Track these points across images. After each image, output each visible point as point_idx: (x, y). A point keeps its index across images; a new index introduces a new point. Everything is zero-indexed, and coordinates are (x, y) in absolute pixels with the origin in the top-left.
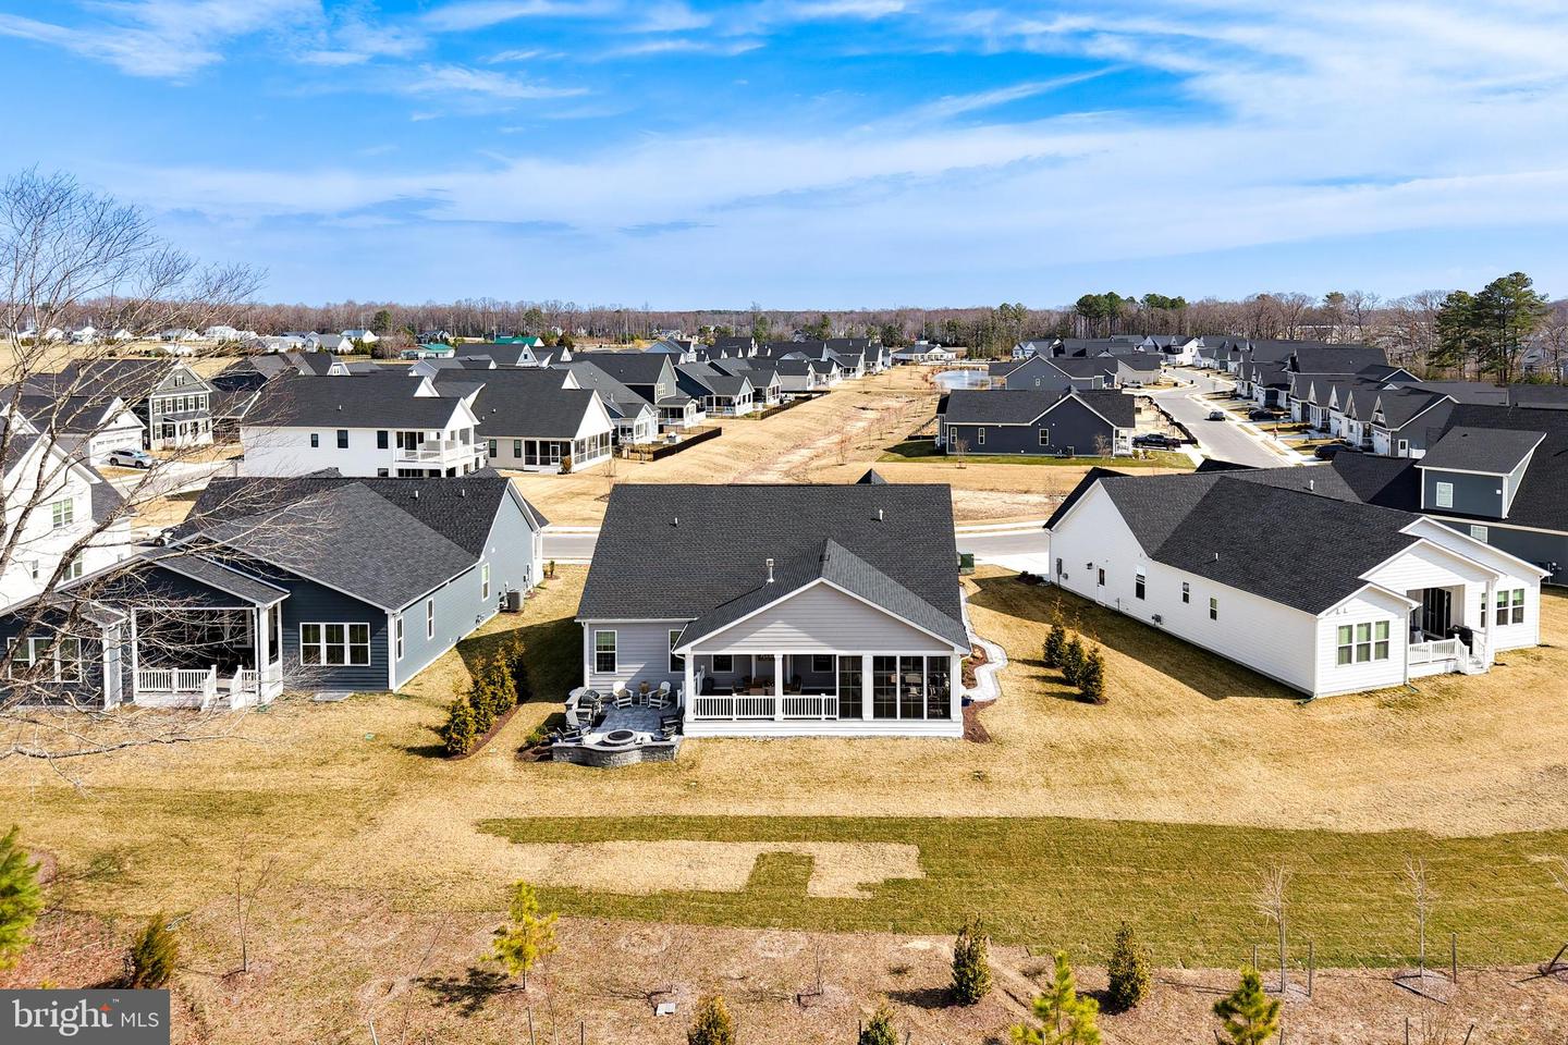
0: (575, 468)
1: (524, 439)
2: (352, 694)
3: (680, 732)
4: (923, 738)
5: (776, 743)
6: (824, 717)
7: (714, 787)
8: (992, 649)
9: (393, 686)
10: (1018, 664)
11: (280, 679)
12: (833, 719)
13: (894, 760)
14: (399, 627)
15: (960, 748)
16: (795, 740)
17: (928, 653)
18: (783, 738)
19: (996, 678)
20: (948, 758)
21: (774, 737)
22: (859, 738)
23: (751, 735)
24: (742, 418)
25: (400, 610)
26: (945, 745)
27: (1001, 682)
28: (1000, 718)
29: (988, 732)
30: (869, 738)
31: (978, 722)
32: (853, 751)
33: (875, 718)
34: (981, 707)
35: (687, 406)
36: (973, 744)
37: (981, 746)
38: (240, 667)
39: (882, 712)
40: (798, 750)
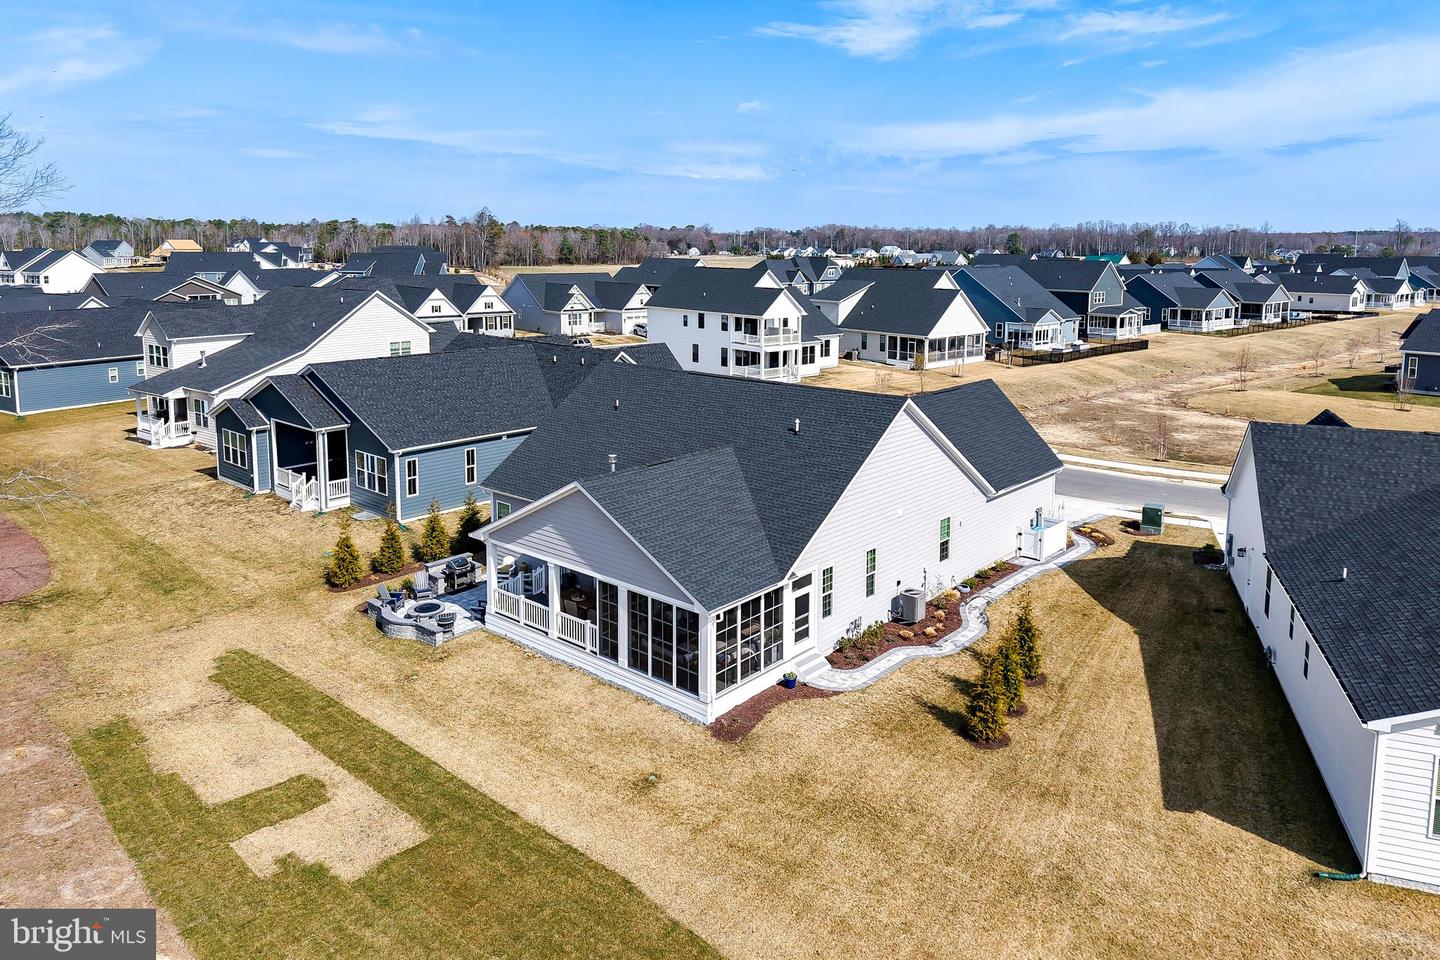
0: (928, 366)
1: (888, 334)
2: (378, 517)
3: (483, 621)
4: (667, 709)
5: (536, 662)
6: (589, 648)
7: (420, 687)
8: (971, 630)
9: (399, 518)
10: (967, 658)
11: (348, 494)
12: (596, 653)
13: (602, 724)
14: (412, 467)
15: (686, 738)
16: (557, 664)
17: (676, 603)
18: (551, 658)
19: (900, 667)
20: (655, 745)
21: (545, 655)
22: (610, 685)
23: (531, 645)
24: (1208, 334)
25: (401, 451)
26: (677, 727)
27: (898, 673)
28: (804, 718)
29: (754, 730)
30: (618, 689)
31: (765, 713)
32: (582, 698)
33: (629, 666)
34: (806, 696)
35: (1121, 316)
36: (709, 738)
37: (715, 745)
38: (314, 477)
39: (637, 662)
40: (541, 677)
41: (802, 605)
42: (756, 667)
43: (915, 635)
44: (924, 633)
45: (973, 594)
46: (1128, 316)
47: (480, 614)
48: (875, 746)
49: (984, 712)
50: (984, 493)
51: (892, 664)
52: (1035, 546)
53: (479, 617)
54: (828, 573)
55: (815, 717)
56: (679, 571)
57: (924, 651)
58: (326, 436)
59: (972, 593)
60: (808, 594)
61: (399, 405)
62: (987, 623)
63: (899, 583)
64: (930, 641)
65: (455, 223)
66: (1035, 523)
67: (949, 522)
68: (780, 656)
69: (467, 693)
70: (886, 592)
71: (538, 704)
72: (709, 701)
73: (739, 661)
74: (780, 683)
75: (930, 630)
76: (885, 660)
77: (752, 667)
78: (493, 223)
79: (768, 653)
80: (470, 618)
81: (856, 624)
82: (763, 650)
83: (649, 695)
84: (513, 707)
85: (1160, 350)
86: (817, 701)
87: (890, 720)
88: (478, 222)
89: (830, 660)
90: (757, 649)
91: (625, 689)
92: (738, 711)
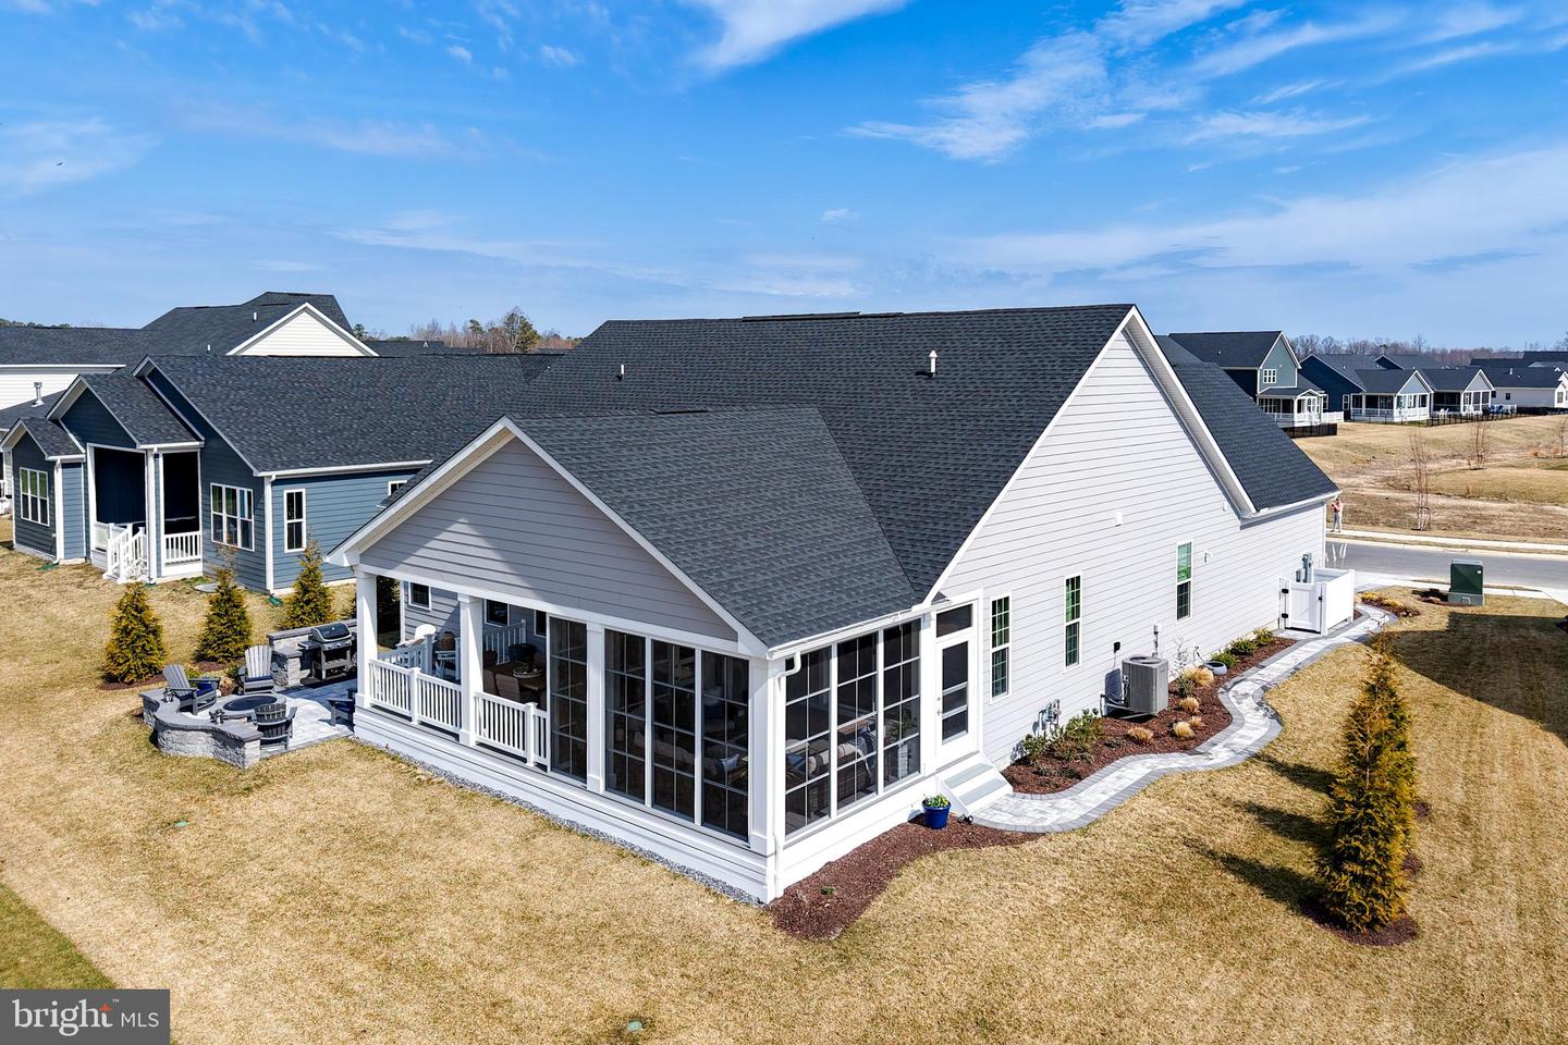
3: (350, 724)
4: (681, 874)
5: (434, 790)
6: (533, 758)
7: (181, 844)
8: (1251, 730)
9: (270, 585)
10: (1262, 772)
11: (200, 556)
12: (544, 767)
13: (539, 906)
14: (295, 503)
15: (719, 933)
16: (468, 793)
17: (701, 642)
18: (460, 784)
19: (1144, 787)
20: (649, 947)
21: (450, 777)
22: (571, 829)
23: (430, 761)
24: (1402, 423)
25: (274, 475)
26: (700, 909)
27: (1143, 800)
28: (971, 885)
29: (868, 913)
30: (583, 836)
31: (890, 877)
32: (507, 857)
33: (607, 787)
34: (968, 843)
35: (1299, 397)
36: (769, 931)
37: (782, 947)
38: (141, 529)
39: (624, 779)
40: (434, 817)
41: (955, 664)
42: (868, 786)
43: (1156, 737)
44: (1172, 734)
45: (1233, 676)
46: (1307, 398)
47: (344, 711)
48: (1133, 941)
49: (1363, 863)
50: (1237, 513)
51: (1126, 782)
52: (1311, 610)
53: (345, 716)
54: (1001, 606)
55: (994, 883)
56: (709, 572)
57: (1177, 761)
58: (161, 460)
59: (1230, 676)
60: (965, 644)
61: (287, 414)
62: (1276, 716)
63: (1117, 646)
64: (1186, 745)
65: (481, 329)
66: (1303, 577)
67: (1189, 551)
68: (915, 765)
69: (274, 851)
70: (1098, 662)
71: (414, 870)
72: (770, 850)
73: (834, 769)
74: (916, 819)
75: (1182, 727)
76: (1111, 778)
77: (858, 783)
78: (526, 326)
79: (891, 755)
80: (329, 722)
81: (1051, 714)
82: (881, 748)
83: (647, 846)
84: (355, 875)
85: (1353, 437)
86: (994, 852)
87: (1152, 886)
88: (508, 324)
89: (1009, 776)
90: (870, 745)
91: (597, 836)
92: (834, 871)
